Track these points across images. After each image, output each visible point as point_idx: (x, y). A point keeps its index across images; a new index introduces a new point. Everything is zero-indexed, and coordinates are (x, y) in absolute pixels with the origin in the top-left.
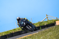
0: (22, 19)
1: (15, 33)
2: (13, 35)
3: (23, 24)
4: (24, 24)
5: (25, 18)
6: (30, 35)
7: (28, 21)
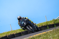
0: (23, 18)
3: (24, 24)
5: (26, 18)
6: (45, 32)
7: (29, 21)
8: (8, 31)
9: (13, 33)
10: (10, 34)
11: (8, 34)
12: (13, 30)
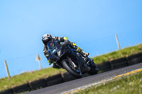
1: (114, 62)
2: (110, 67)
4: (59, 53)
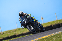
8: (53, 21)
9: (58, 23)
10: (55, 23)
11: (53, 24)
12: (58, 20)
